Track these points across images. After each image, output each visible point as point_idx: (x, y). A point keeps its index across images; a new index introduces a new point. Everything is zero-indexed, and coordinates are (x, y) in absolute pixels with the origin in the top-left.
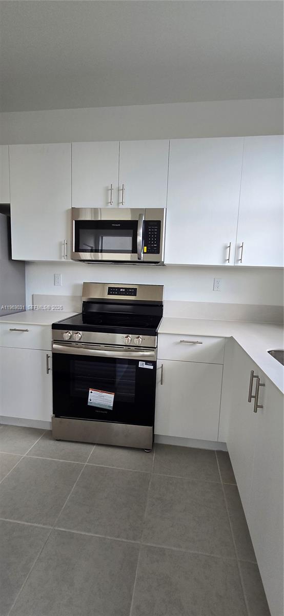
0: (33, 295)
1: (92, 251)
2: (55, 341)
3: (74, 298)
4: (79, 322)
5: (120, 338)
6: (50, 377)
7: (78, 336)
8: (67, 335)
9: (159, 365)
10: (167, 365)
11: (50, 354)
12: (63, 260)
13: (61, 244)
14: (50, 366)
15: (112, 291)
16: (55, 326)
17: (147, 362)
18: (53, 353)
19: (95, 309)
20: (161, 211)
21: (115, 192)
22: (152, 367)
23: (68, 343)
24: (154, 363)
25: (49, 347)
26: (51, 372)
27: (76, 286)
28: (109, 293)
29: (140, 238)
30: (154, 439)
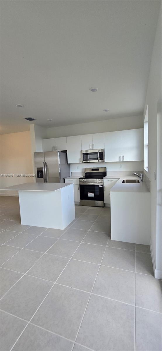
0: (72, 172)
1: (85, 160)
2: (80, 182)
3: (82, 172)
4: (84, 177)
5: (95, 180)
6: (79, 191)
7: (85, 180)
8: (83, 180)
9: (104, 186)
10: (106, 186)
11: (79, 185)
12: (80, 163)
13: (80, 159)
14: (79, 188)
15: (93, 170)
16: (80, 178)
17: (101, 185)
19: (88, 175)
20: (103, 150)
21: (92, 146)
23: (83, 182)
24: (103, 186)
25: (78, 184)
26: (79, 189)
27: (83, 169)
28: (92, 170)
29: (98, 156)
30: (104, 204)
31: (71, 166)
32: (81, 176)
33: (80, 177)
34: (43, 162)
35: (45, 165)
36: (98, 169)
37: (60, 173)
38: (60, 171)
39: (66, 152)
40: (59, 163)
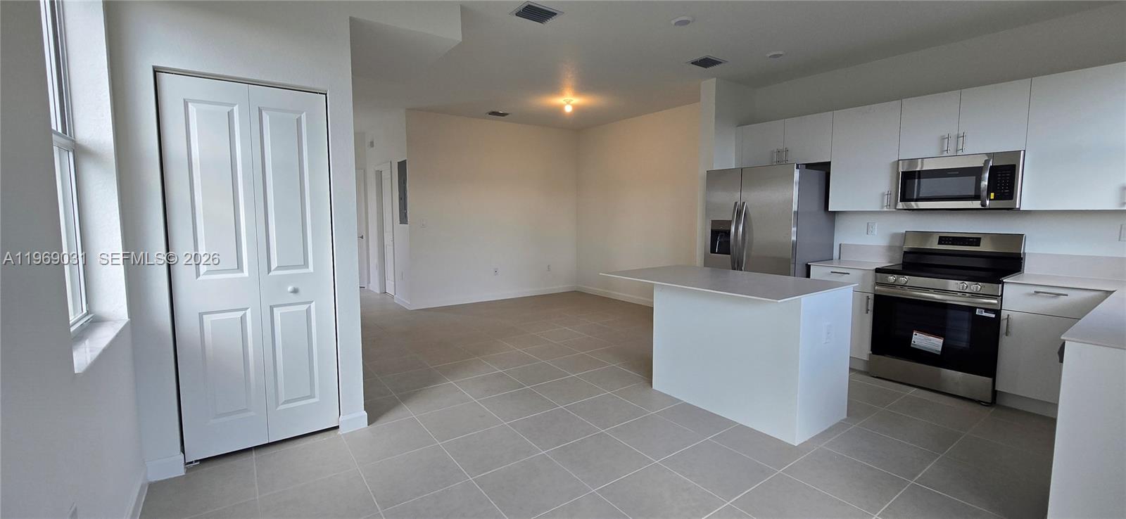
0: (840, 245)
2: (877, 284)
3: (890, 248)
4: (900, 268)
5: (953, 285)
6: (868, 319)
7: (904, 279)
8: (892, 278)
9: (1004, 314)
10: (1014, 316)
11: (871, 296)
12: (885, 209)
13: (883, 195)
14: (871, 307)
15: (943, 240)
16: (878, 270)
18: (875, 295)
20: (1017, 154)
21: (953, 140)
22: (993, 316)
23: (893, 285)
24: (997, 311)
25: (869, 288)
26: (870, 312)
27: (894, 236)
28: (940, 243)
29: (985, 183)
30: (995, 393)
31: (840, 223)
32: (883, 263)
33: (879, 266)
34: (736, 203)
35: (739, 212)
36: (976, 241)
37: (795, 245)
38: (794, 238)
39: (825, 168)
40: (795, 208)
